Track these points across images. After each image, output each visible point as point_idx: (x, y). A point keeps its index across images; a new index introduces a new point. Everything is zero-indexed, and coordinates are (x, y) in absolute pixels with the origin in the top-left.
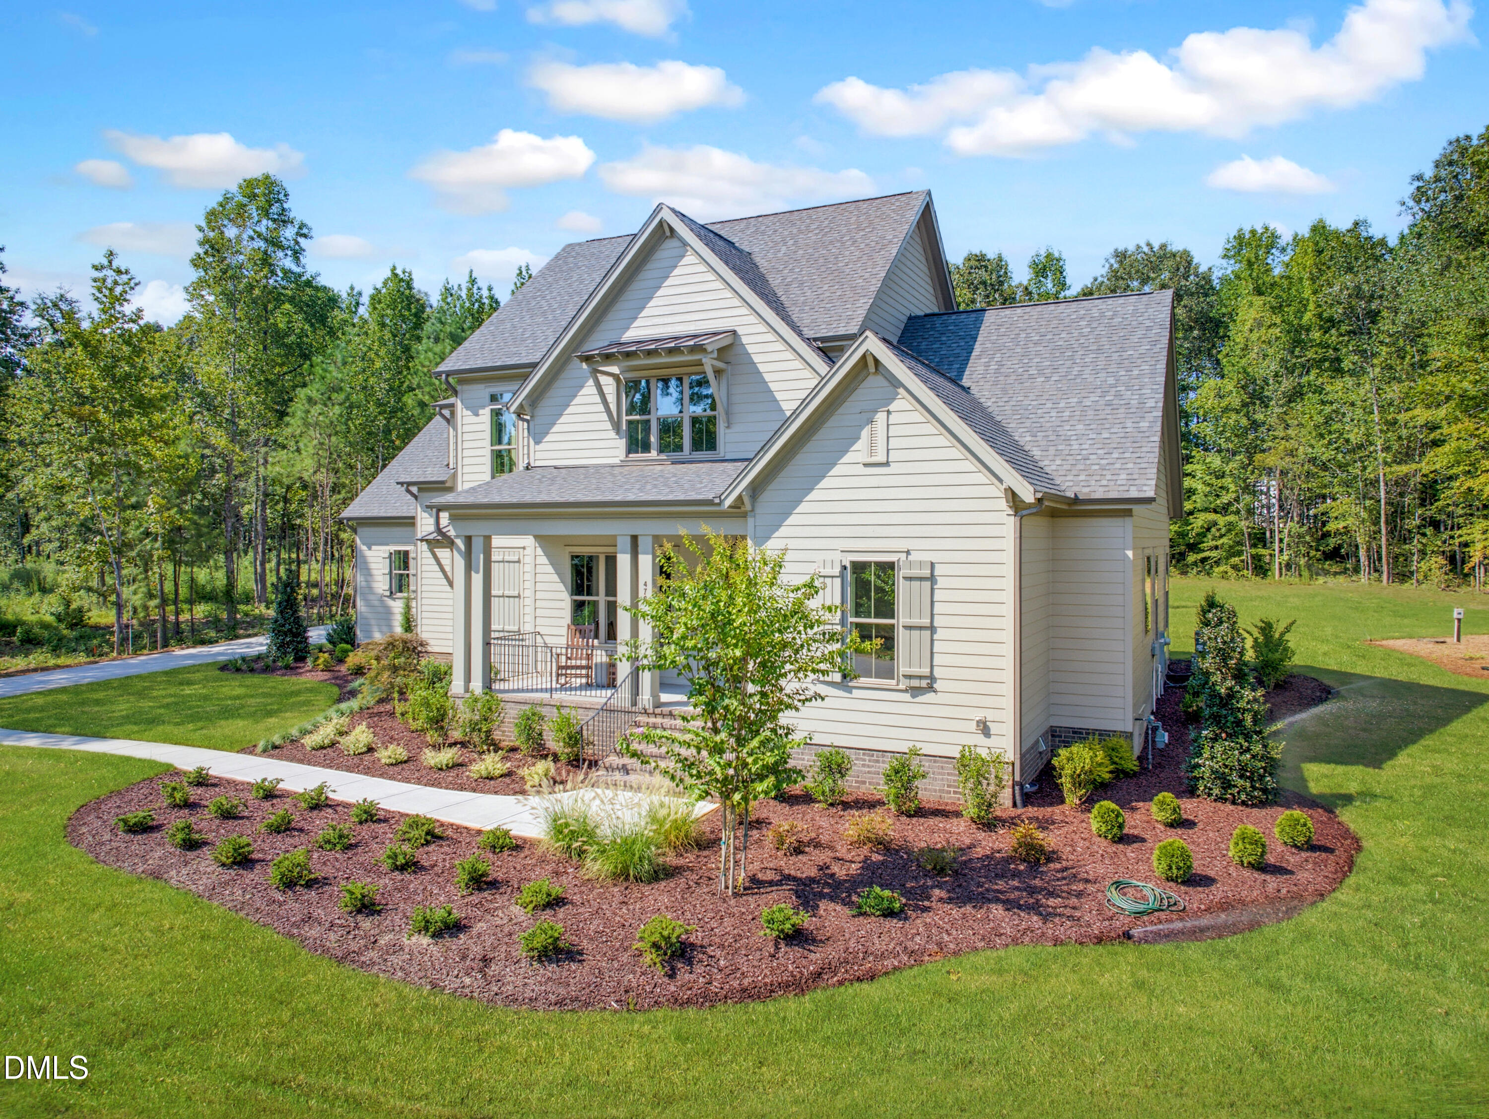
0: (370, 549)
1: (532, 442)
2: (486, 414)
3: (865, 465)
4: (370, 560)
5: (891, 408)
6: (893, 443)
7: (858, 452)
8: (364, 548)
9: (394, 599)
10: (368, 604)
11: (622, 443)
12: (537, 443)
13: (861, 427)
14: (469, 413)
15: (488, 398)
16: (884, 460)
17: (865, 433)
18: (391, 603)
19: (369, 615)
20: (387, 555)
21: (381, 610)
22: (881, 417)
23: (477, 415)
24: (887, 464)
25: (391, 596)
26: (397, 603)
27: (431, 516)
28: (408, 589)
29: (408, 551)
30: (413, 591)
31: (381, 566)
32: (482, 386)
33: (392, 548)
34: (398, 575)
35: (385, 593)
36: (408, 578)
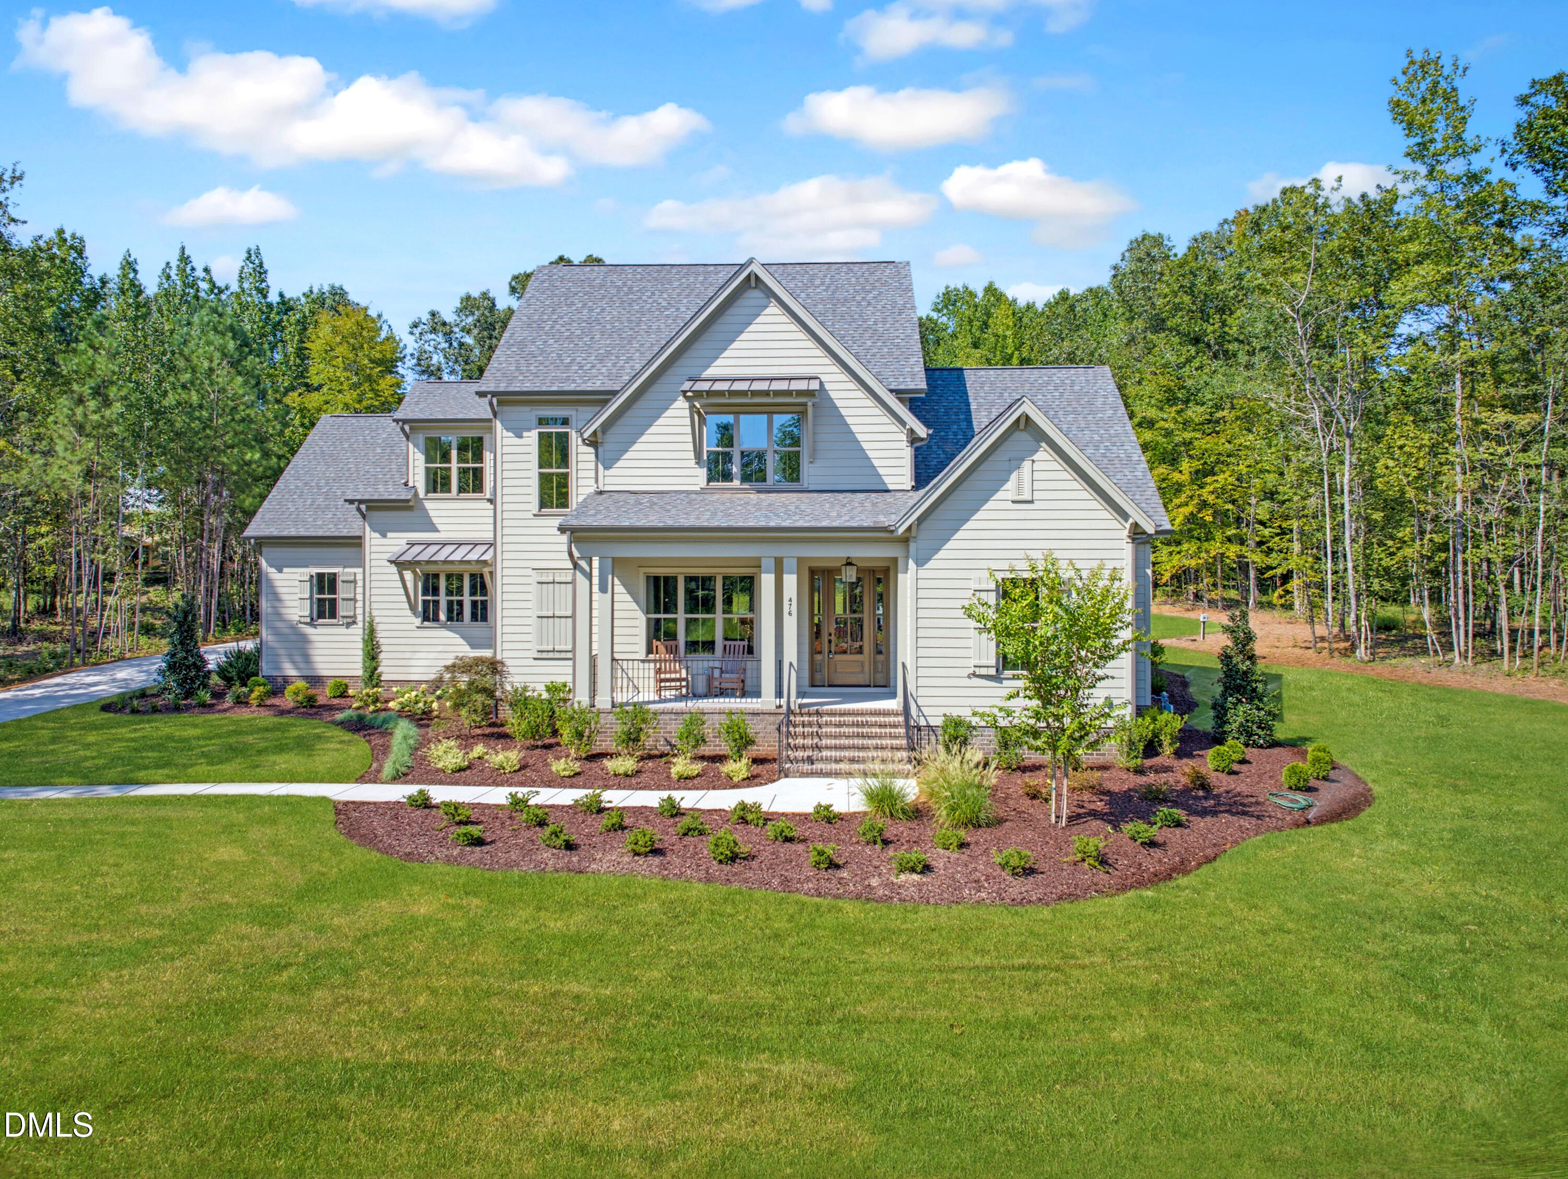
0: (280, 571)
1: (600, 467)
2: (532, 438)
3: (1014, 502)
4: (277, 583)
5: (1034, 458)
6: (1037, 485)
7: (1008, 491)
8: (273, 570)
9: (315, 626)
10: (277, 633)
11: (703, 473)
12: (607, 468)
13: (1010, 472)
14: (511, 434)
15: (535, 421)
16: (1030, 498)
17: (1014, 476)
18: (309, 630)
19: (276, 645)
20: (307, 578)
21: (293, 638)
22: (1027, 465)
23: (521, 437)
24: (1032, 502)
25: (312, 623)
26: (320, 630)
27: (384, 536)
28: (333, 615)
29: (335, 574)
30: (343, 617)
31: (297, 590)
32: (527, 409)
33: (315, 571)
34: (319, 600)
35: (303, 620)
36: (333, 602)
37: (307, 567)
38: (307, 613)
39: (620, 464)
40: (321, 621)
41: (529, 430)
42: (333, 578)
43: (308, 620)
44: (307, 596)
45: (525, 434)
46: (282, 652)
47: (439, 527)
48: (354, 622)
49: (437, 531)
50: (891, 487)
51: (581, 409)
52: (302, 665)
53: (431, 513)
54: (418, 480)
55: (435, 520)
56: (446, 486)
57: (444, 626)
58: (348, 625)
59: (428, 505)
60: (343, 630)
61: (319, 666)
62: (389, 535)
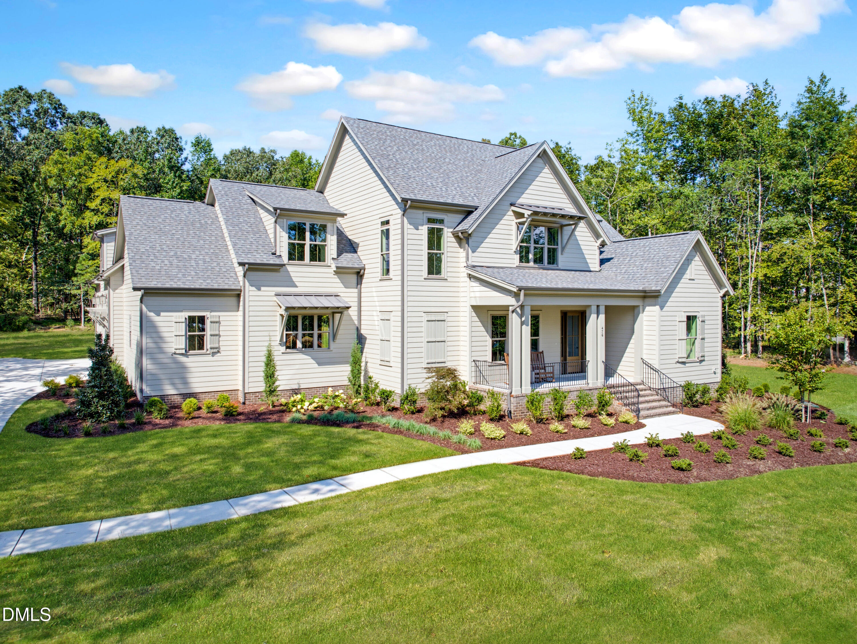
0: (158, 315)
1: (470, 251)
2: (424, 230)
3: (689, 279)
4: (158, 324)
5: (695, 259)
6: (695, 272)
7: (688, 274)
8: (152, 314)
9: (188, 356)
10: (157, 362)
11: (517, 257)
12: (473, 252)
13: (688, 265)
14: (412, 227)
15: (425, 220)
16: (694, 278)
17: (689, 268)
19: (157, 372)
21: (173, 366)
22: (693, 262)
23: (417, 229)
25: (185, 355)
26: (191, 359)
27: (259, 289)
28: (201, 347)
29: (204, 317)
30: (211, 348)
31: (173, 329)
32: (421, 212)
33: (187, 314)
34: (190, 336)
35: (178, 352)
36: (201, 338)
37: (182, 311)
38: (183, 346)
39: (479, 250)
40: (191, 352)
41: (422, 225)
42: (202, 320)
43: (183, 351)
44: (184, 333)
45: (420, 227)
46: (162, 377)
47: (297, 284)
48: (219, 352)
49: (297, 287)
50: (592, 269)
51: (449, 215)
52: (180, 386)
53: (292, 274)
54: (284, 251)
55: (294, 279)
56: (301, 258)
57: (301, 352)
58: (214, 354)
59: (289, 268)
60: (210, 358)
61: (193, 385)
62: (263, 288)
